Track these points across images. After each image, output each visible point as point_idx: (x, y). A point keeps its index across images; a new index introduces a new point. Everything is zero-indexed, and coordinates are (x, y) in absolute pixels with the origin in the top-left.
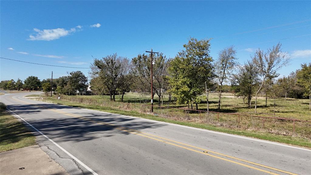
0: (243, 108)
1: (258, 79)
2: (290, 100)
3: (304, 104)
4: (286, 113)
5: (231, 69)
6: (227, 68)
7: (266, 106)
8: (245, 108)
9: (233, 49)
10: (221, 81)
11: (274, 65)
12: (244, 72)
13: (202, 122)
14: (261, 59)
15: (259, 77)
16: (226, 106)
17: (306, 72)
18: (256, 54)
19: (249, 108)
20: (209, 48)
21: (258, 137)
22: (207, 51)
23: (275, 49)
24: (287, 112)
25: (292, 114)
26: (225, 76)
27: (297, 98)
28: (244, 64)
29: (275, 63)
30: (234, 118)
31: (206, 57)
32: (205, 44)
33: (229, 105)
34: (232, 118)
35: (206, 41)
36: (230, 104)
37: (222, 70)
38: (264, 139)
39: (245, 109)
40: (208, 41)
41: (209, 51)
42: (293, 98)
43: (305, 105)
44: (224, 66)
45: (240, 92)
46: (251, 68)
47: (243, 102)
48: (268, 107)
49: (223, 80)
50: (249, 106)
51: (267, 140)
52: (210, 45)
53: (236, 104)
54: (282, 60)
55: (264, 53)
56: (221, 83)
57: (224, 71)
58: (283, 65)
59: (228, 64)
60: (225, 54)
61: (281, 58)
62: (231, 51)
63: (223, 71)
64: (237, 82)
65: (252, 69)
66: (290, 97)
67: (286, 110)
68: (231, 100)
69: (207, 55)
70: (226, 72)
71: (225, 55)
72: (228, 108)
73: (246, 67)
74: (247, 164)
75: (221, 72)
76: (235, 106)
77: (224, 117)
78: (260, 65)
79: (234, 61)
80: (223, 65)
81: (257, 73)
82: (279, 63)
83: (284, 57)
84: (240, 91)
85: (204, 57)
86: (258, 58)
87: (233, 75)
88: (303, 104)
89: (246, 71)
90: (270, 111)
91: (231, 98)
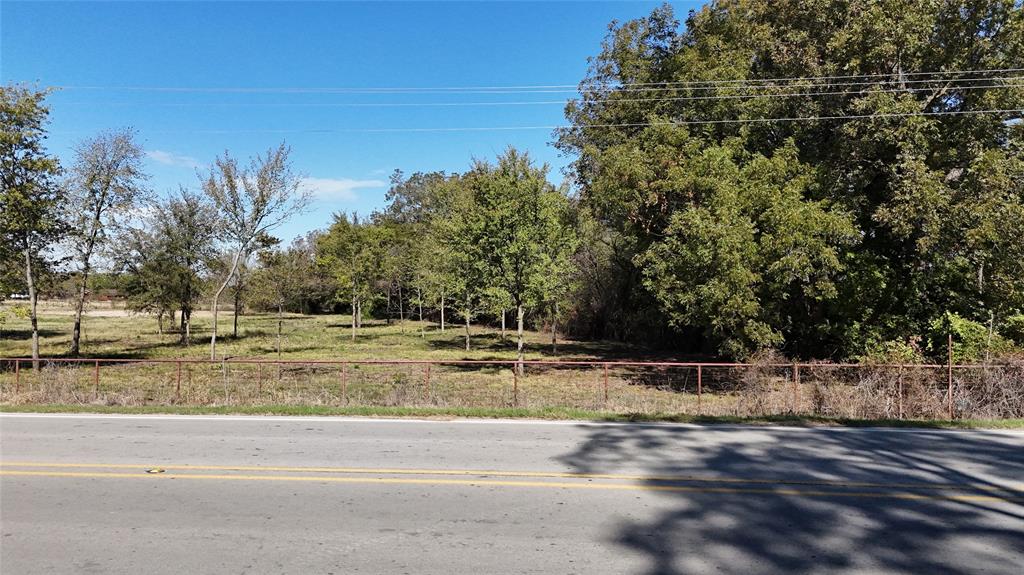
0: (163, 345)
1: (214, 252)
2: (291, 318)
3: (333, 326)
4: (297, 353)
5: (127, 211)
6: (110, 205)
7: (234, 338)
8: (168, 345)
9: (132, 143)
10: (85, 251)
11: (269, 207)
12: (166, 225)
13: (28, 401)
14: (233, 188)
15: (218, 245)
16: (97, 343)
17: (344, 236)
18: (218, 169)
19: (185, 346)
20: (42, 121)
21: (284, 412)
22: (35, 131)
23: (273, 160)
24: (296, 350)
25: (312, 355)
26: (99, 235)
27: (309, 314)
28: (167, 196)
29: (271, 203)
30: (145, 379)
31: (28, 154)
32: (28, 106)
33: (108, 339)
34: (138, 378)
35: (32, 95)
36: (108, 335)
37: (87, 212)
38: (303, 414)
39: (171, 349)
40: (38, 96)
41: (44, 134)
42: (297, 312)
43: (336, 329)
44: (98, 196)
45: (147, 294)
46: (192, 214)
47: (157, 328)
48: (240, 338)
49: (91, 246)
50: (183, 339)
51: (310, 414)
52: (48, 113)
53: (133, 336)
54: (292, 196)
55: (241, 168)
56: (87, 259)
57: (98, 218)
58: (293, 211)
59: (111, 192)
60: (100, 154)
61: (288, 189)
62: (125, 146)
63: (92, 215)
64: (137, 259)
65: (196, 217)
66: (290, 311)
67: (295, 346)
68: (109, 325)
69: (35, 150)
70: (104, 220)
71: (100, 159)
72: (108, 348)
73: (175, 207)
74: (310, 474)
75: (85, 218)
76: (132, 342)
77: (108, 378)
78: (230, 206)
79: (137, 183)
80: (94, 192)
81: (209, 230)
82: (284, 204)
83: (296, 187)
84: (145, 291)
85: (20, 154)
86: (220, 180)
87: (133, 231)
88: (330, 326)
89: (173, 222)
90: (252, 350)
91: (103, 317)
